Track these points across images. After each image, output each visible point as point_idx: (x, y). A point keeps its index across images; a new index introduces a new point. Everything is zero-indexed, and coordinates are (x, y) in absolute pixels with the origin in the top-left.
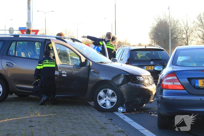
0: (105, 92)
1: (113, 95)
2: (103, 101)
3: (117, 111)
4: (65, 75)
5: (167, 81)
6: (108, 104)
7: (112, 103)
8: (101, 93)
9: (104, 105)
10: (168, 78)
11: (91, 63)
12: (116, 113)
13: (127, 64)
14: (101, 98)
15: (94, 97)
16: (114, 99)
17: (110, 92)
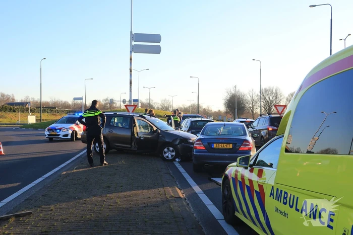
0: (168, 149)
1: (173, 151)
2: (167, 155)
3: (175, 161)
4: (142, 139)
5: (196, 144)
6: (170, 156)
7: (172, 156)
8: (166, 150)
9: (168, 157)
10: (197, 143)
11: (159, 131)
12: (174, 162)
13: (187, 132)
14: (165, 153)
15: (162, 152)
16: (174, 154)
17: (171, 149)
